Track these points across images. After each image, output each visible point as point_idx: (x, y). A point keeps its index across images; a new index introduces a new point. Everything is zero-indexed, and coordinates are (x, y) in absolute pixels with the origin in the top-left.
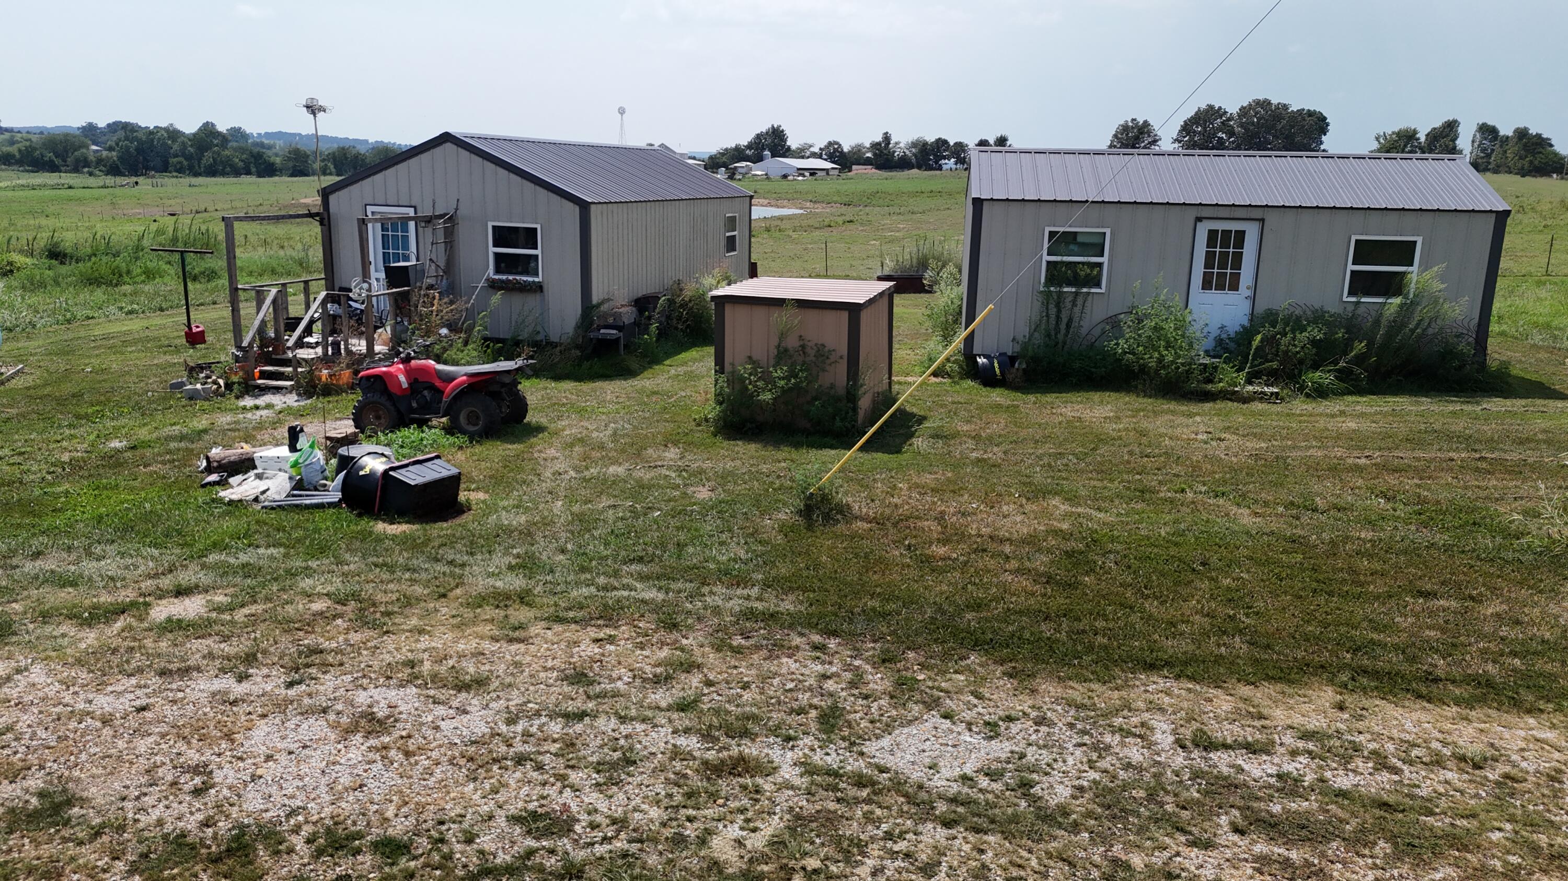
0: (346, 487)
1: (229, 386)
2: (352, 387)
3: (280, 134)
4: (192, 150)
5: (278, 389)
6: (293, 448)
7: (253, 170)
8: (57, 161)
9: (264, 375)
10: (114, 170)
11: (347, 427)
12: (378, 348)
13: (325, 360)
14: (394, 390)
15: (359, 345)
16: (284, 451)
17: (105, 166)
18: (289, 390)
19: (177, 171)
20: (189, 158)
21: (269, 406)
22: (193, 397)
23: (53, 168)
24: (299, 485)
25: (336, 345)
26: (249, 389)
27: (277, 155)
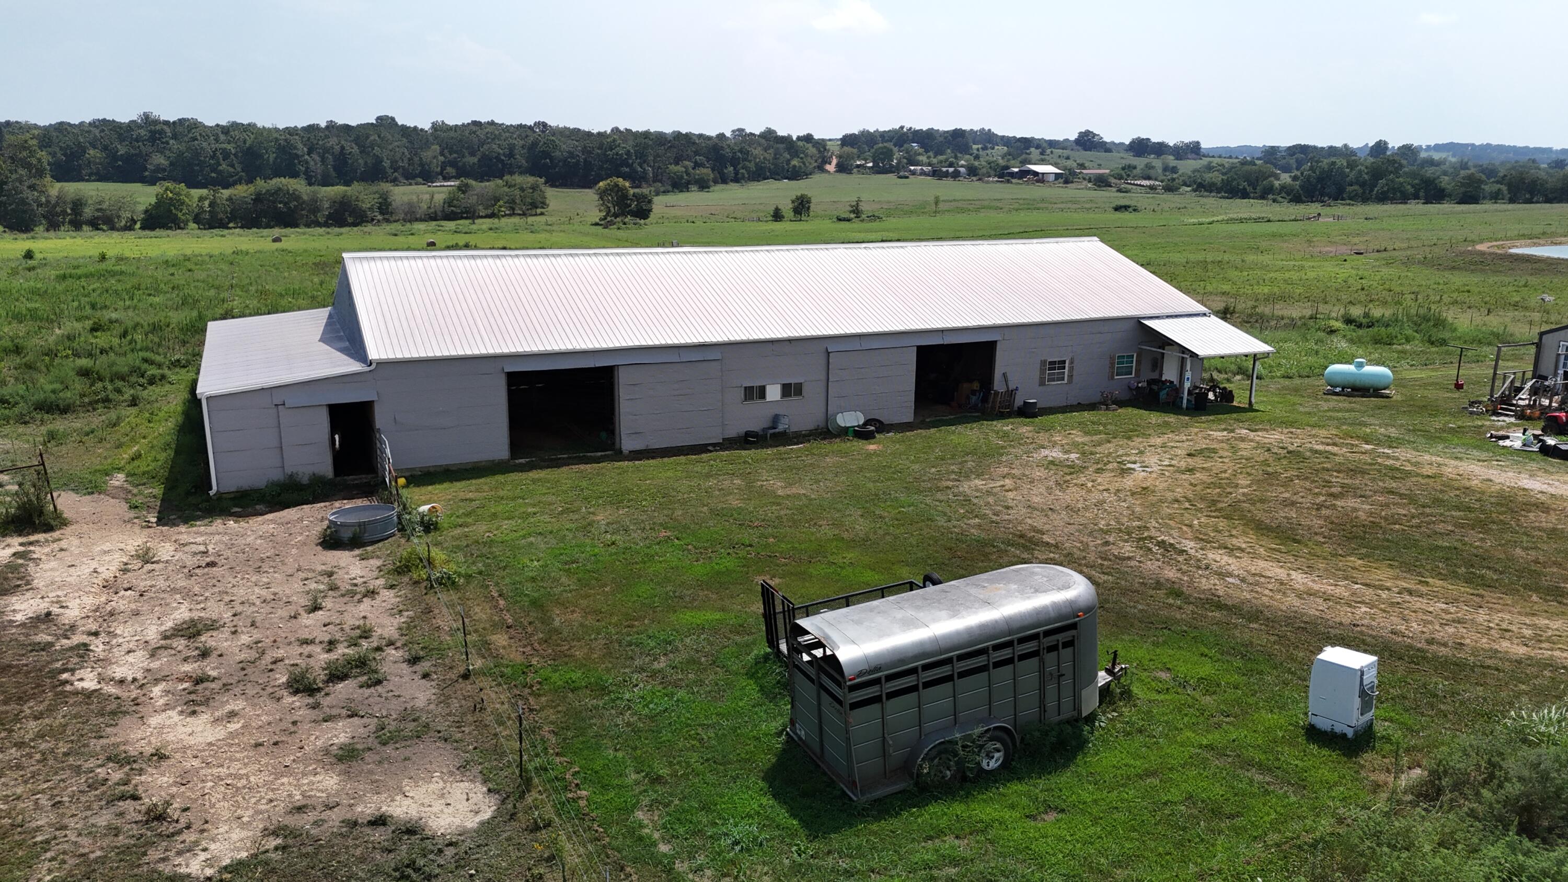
0: (1540, 448)
1: (1487, 411)
2: (1539, 418)
3: (1451, 147)
4: (1366, 177)
5: (1507, 415)
6: (1524, 434)
7: (1422, 194)
8: (1249, 189)
9: (1501, 409)
10: (1296, 199)
11: (1540, 432)
12: (1554, 404)
13: (1529, 406)
14: (1559, 421)
15: (1546, 402)
16: (1521, 435)
17: (1288, 194)
18: (1512, 416)
19: (1350, 199)
20: (1363, 184)
21: (1504, 421)
22: (1472, 413)
23: (1245, 195)
24: (1524, 445)
25: (1535, 401)
26: (1495, 413)
27: (1445, 173)
